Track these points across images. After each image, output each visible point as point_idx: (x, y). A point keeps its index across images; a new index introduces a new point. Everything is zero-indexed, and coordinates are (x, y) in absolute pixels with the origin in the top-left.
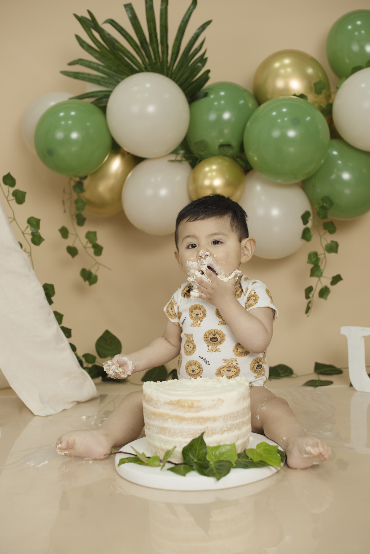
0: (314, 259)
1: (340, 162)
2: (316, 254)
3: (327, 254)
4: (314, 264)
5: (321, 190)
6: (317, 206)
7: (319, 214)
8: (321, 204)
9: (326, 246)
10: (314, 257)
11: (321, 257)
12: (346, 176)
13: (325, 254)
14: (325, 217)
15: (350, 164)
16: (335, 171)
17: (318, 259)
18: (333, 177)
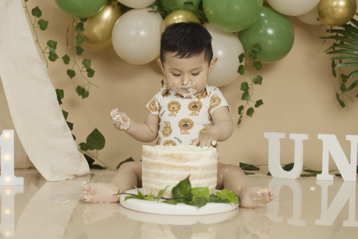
0: (245, 87)
1: (266, 21)
2: (246, 84)
3: (254, 84)
4: (245, 91)
5: (252, 40)
6: (249, 51)
7: (250, 56)
8: (253, 49)
9: (254, 79)
10: (245, 86)
11: (250, 86)
12: (270, 31)
13: (252, 85)
14: (255, 58)
15: (274, 23)
16: (263, 27)
17: (248, 88)
18: (261, 31)
